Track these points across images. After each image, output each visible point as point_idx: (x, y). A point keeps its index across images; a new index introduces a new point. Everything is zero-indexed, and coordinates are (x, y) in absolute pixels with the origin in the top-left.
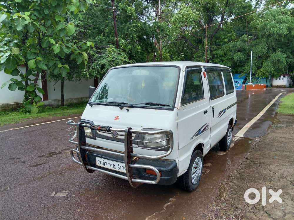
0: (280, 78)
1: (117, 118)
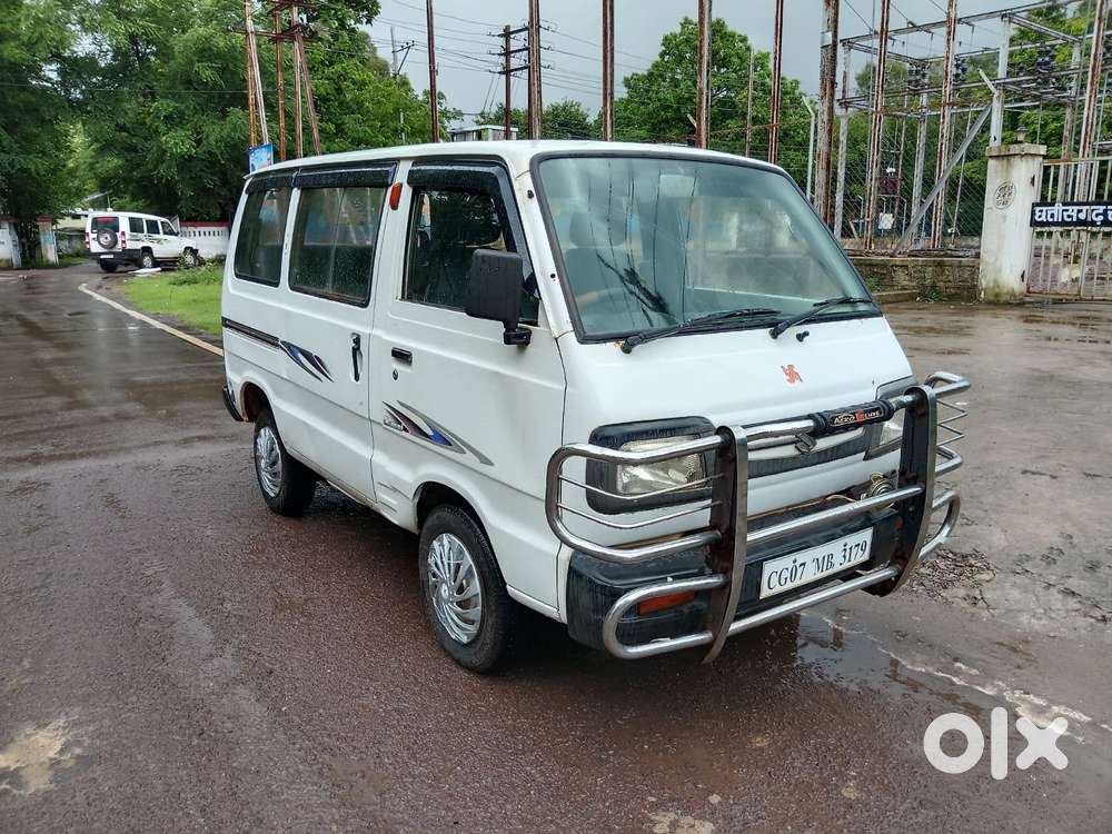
1: (792, 374)
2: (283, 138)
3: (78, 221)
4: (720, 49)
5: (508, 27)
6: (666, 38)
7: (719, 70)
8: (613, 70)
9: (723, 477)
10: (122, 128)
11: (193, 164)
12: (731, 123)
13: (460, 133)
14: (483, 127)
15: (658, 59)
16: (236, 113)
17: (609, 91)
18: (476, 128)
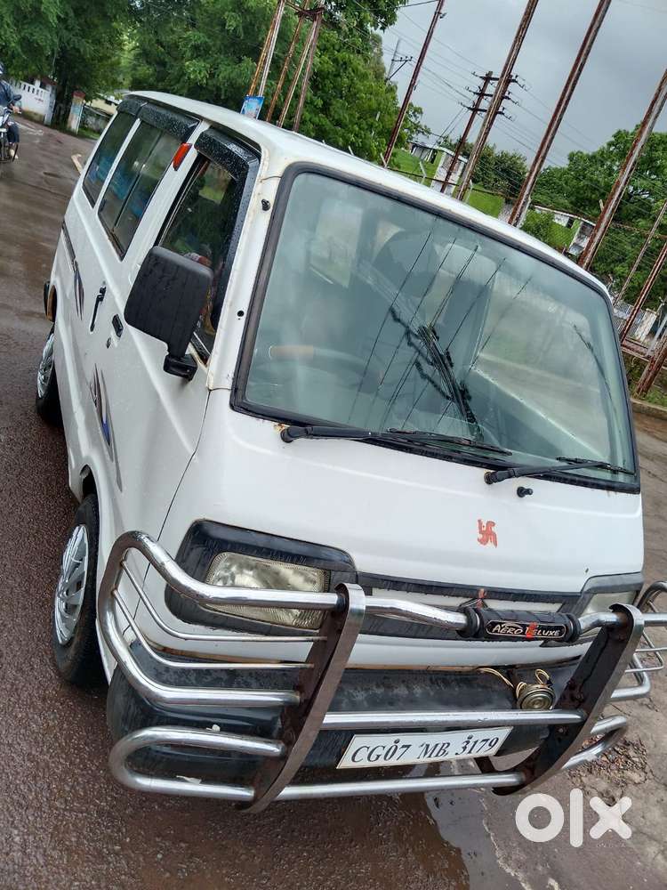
0: (32, 86)
1: (487, 534)
2: (276, 98)
3: (107, 105)
4: (658, 158)
5: (491, 73)
6: (619, 132)
7: (650, 175)
8: (553, 138)
9: (324, 641)
10: (160, 43)
11: (203, 92)
12: (642, 222)
13: (421, 147)
14: (441, 148)
15: (605, 146)
16: (247, 61)
17: (542, 155)
18: (437, 147)
